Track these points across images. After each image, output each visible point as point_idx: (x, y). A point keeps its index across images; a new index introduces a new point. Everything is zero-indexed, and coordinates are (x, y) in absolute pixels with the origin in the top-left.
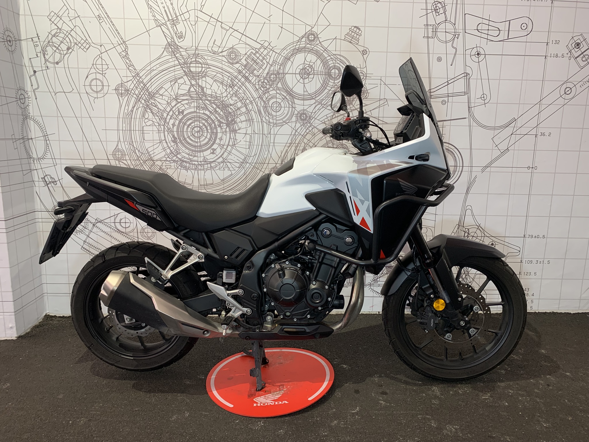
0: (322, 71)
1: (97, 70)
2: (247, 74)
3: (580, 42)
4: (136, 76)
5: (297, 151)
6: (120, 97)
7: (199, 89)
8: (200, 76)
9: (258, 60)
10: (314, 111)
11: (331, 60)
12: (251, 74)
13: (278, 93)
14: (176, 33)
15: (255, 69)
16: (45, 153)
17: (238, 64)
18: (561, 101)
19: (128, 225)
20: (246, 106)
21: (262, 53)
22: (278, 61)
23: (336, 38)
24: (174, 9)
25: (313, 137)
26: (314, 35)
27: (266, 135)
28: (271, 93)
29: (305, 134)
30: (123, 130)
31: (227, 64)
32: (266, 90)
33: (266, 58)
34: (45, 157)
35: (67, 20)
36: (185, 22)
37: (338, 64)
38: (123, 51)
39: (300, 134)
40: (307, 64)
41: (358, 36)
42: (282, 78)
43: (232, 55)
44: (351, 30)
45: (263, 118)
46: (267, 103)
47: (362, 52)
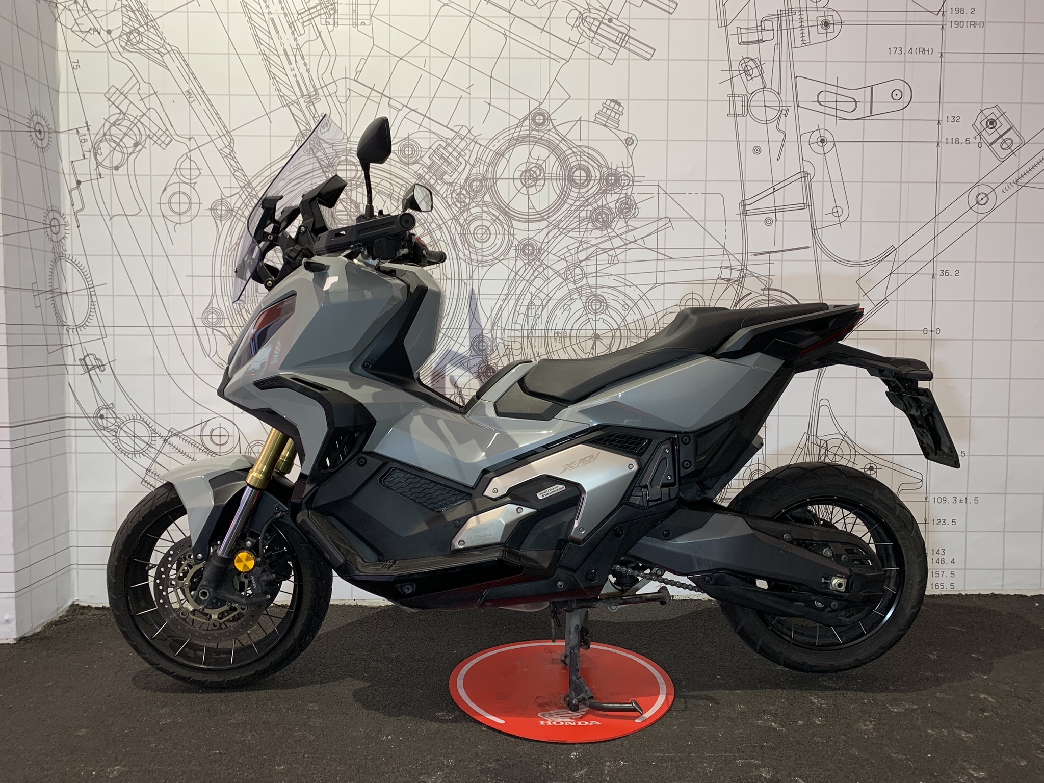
0: (558, 173)
1: (181, 177)
2: (432, 180)
3: (995, 119)
4: (246, 186)
5: (518, 307)
6: (218, 222)
7: (351, 207)
8: (354, 184)
9: (450, 157)
10: (546, 240)
11: (573, 155)
12: (439, 181)
13: (485, 212)
14: (314, 117)
15: (446, 173)
16: (88, 316)
17: (417, 164)
18: (972, 217)
19: (224, 440)
20: (431, 233)
21: (457, 146)
22: (484, 159)
23: (580, 120)
24: (312, 79)
25: (546, 283)
26: (544, 116)
27: (466, 281)
28: (473, 211)
29: (532, 278)
30: (221, 276)
31: (398, 165)
32: (465, 206)
33: (464, 154)
34: (87, 323)
35: (135, 98)
36: (329, 98)
37: (585, 161)
38: (226, 147)
39: (524, 279)
40: (533, 163)
41: (617, 116)
42: (491, 187)
43: (407, 149)
44: (604, 107)
45: (460, 253)
46: (465, 227)
47: (624, 142)
